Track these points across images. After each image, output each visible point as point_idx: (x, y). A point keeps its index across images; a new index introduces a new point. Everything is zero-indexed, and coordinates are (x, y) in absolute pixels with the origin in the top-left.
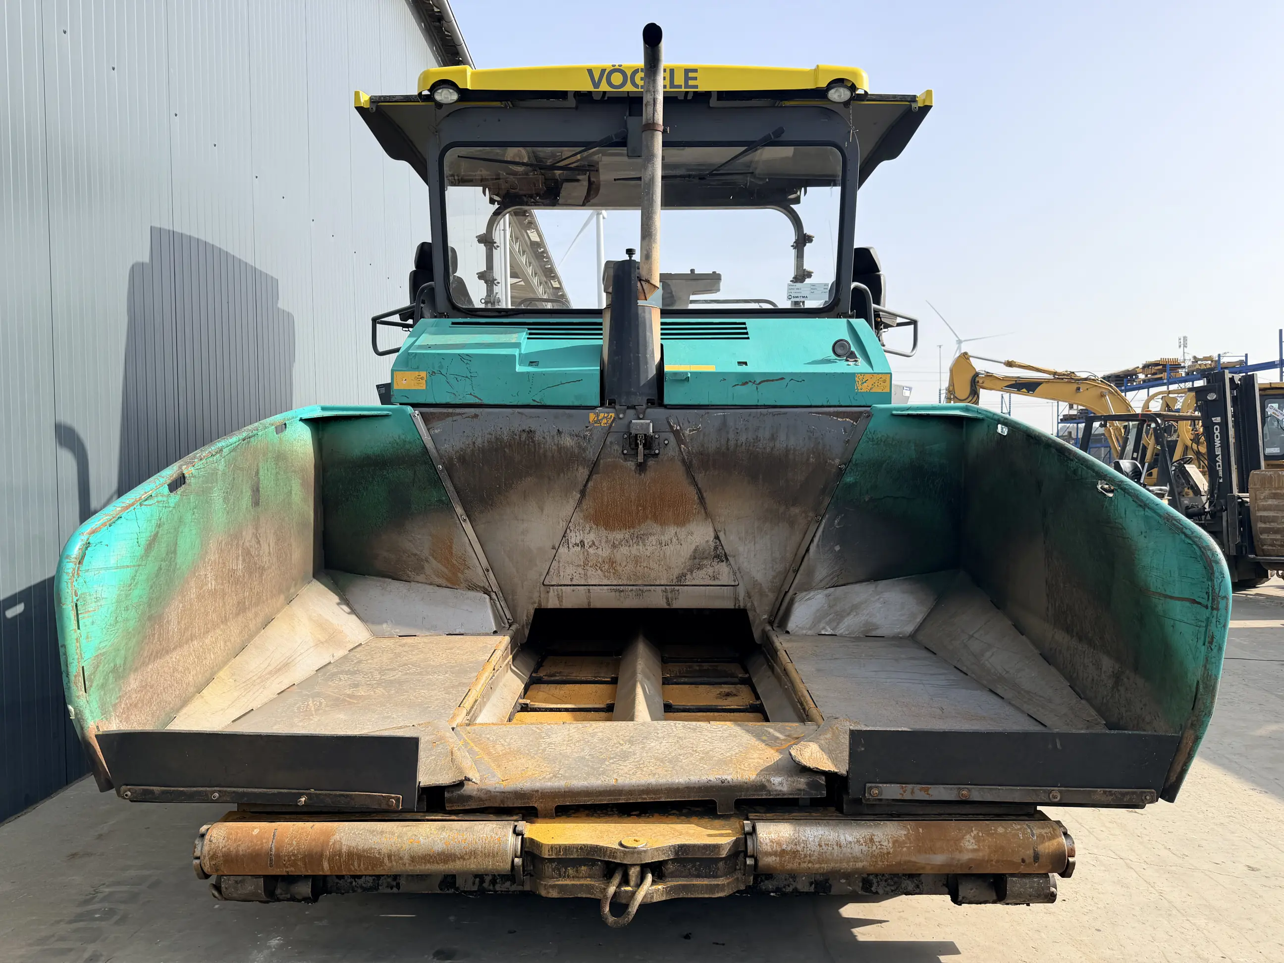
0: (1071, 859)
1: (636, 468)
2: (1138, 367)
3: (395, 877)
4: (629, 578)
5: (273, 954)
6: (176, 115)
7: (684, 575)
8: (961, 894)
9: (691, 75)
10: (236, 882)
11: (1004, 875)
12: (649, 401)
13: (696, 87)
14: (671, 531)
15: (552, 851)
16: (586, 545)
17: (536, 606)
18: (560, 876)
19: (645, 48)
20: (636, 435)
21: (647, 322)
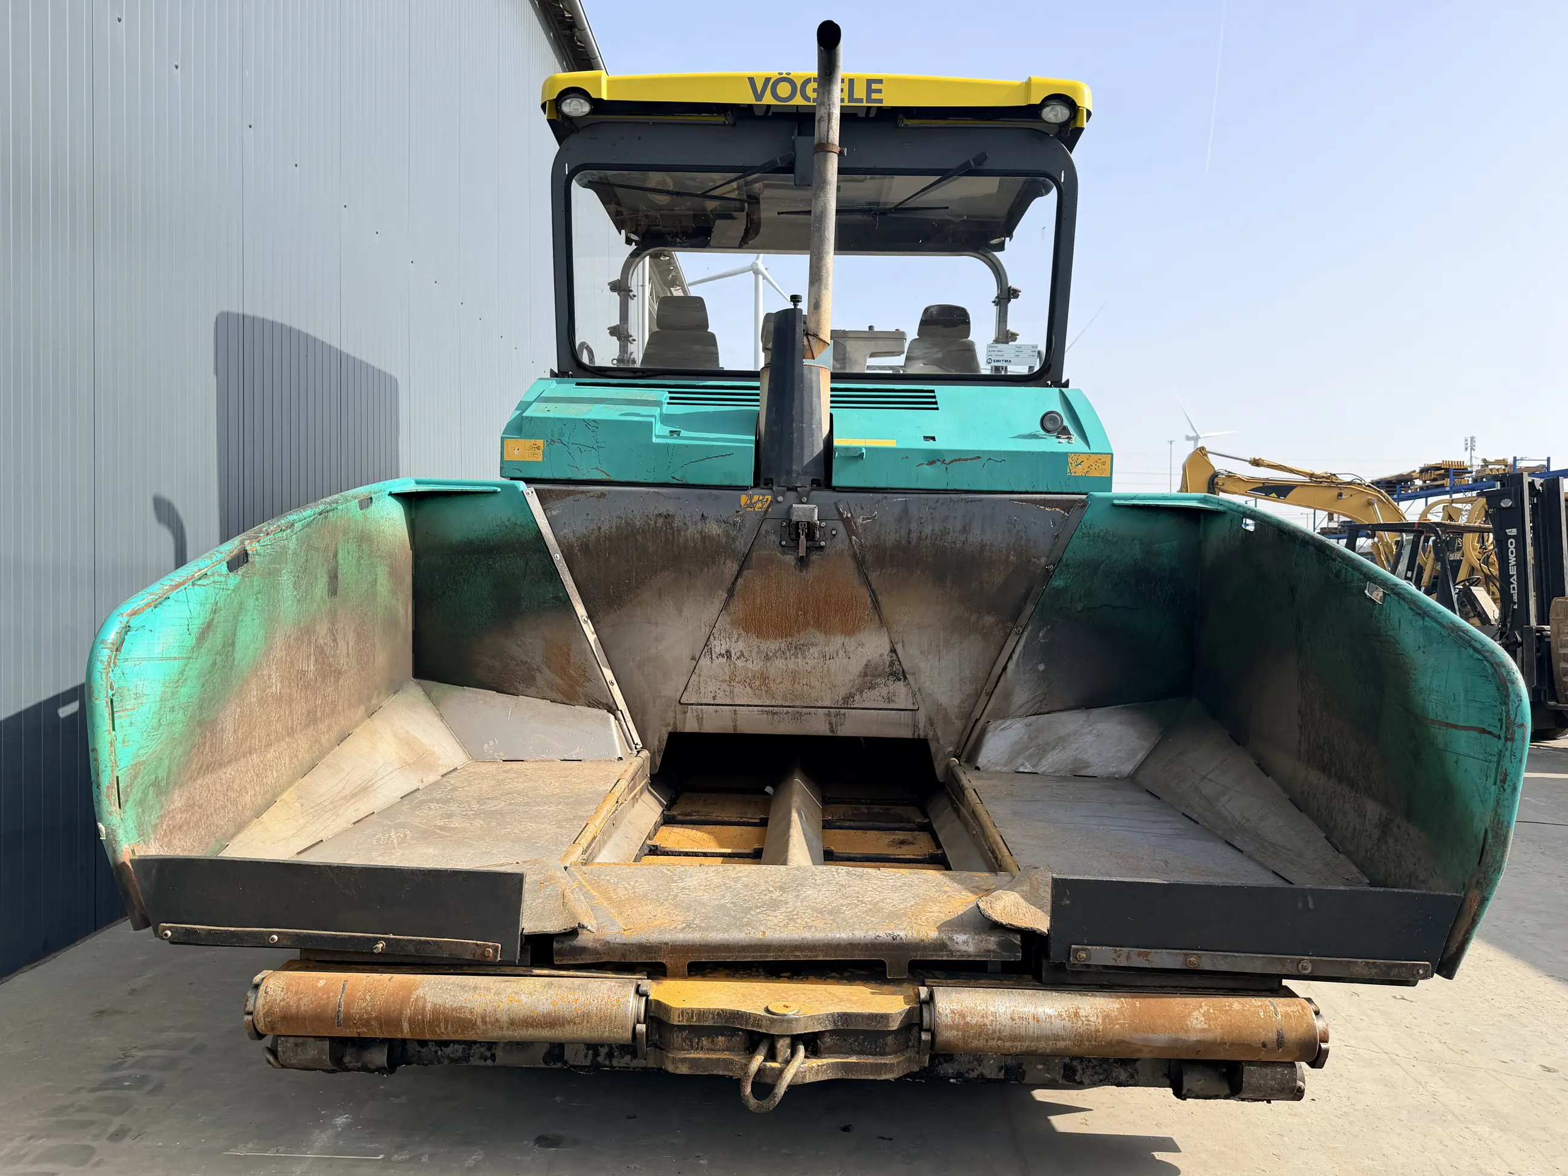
0: (1323, 1046)
1: (796, 564)
2: (1414, 471)
3: (491, 1045)
4: (784, 698)
5: (338, 1135)
6: (250, 127)
7: (851, 696)
8: (1186, 1086)
9: (874, 86)
10: (296, 1045)
11: (1240, 1062)
12: (814, 481)
13: (881, 101)
14: (837, 641)
15: (683, 1016)
16: (733, 655)
17: (670, 729)
18: (692, 1047)
19: (820, 52)
20: (798, 523)
21: (814, 385)
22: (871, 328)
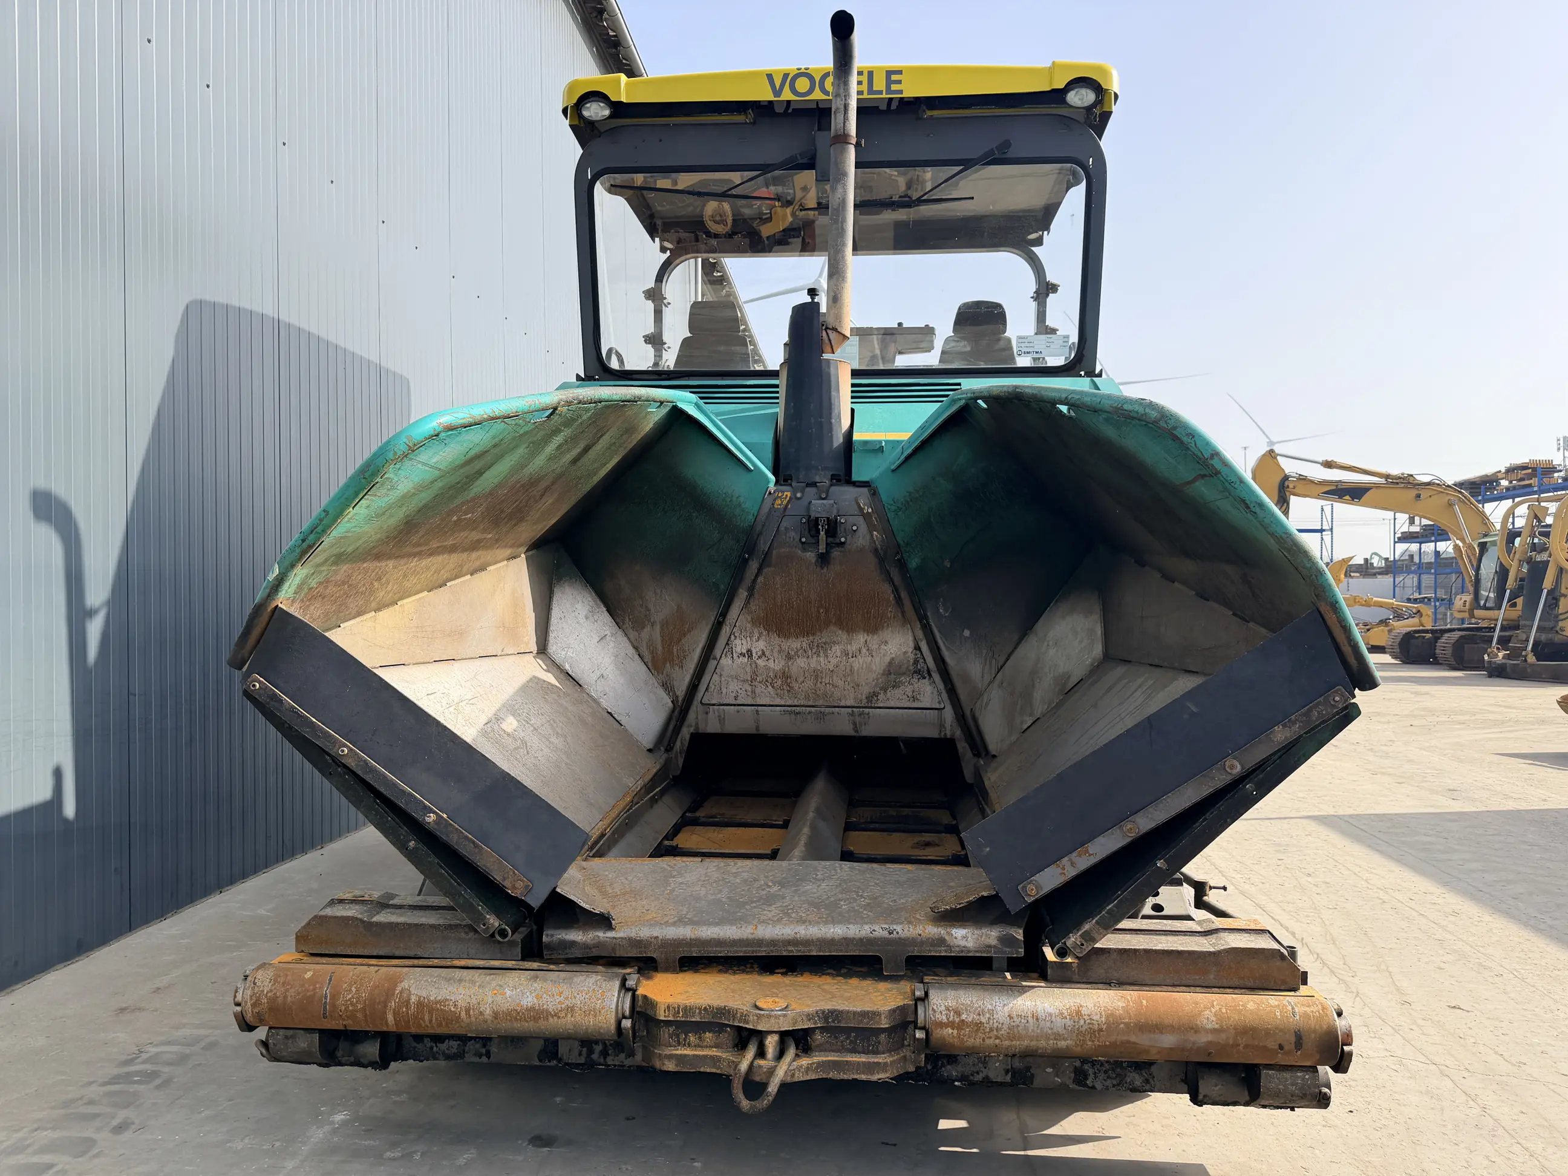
0: (1346, 1048)
1: (817, 561)
2: (1500, 471)
3: (486, 1041)
4: (807, 697)
5: (334, 1131)
6: (284, 144)
7: (875, 694)
8: (1202, 1091)
9: (894, 77)
10: (286, 1037)
11: (1256, 1066)
12: (833, 477)
13: (901, 92)
14: (861, 638)
15: (669, 1011)
16: (754, 655)
17: (692, 730)
18: (679, 1044)
19: (833, 39)
20: (817, 519)
21: (833, 379)
22: (900, 324)
